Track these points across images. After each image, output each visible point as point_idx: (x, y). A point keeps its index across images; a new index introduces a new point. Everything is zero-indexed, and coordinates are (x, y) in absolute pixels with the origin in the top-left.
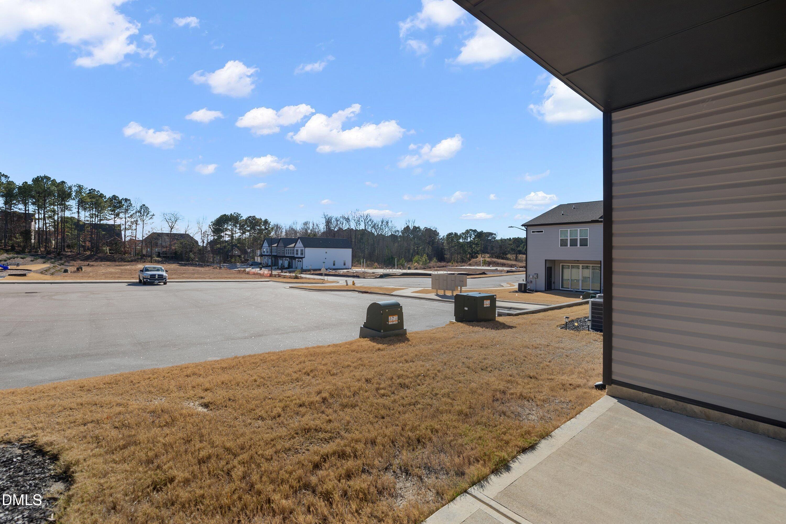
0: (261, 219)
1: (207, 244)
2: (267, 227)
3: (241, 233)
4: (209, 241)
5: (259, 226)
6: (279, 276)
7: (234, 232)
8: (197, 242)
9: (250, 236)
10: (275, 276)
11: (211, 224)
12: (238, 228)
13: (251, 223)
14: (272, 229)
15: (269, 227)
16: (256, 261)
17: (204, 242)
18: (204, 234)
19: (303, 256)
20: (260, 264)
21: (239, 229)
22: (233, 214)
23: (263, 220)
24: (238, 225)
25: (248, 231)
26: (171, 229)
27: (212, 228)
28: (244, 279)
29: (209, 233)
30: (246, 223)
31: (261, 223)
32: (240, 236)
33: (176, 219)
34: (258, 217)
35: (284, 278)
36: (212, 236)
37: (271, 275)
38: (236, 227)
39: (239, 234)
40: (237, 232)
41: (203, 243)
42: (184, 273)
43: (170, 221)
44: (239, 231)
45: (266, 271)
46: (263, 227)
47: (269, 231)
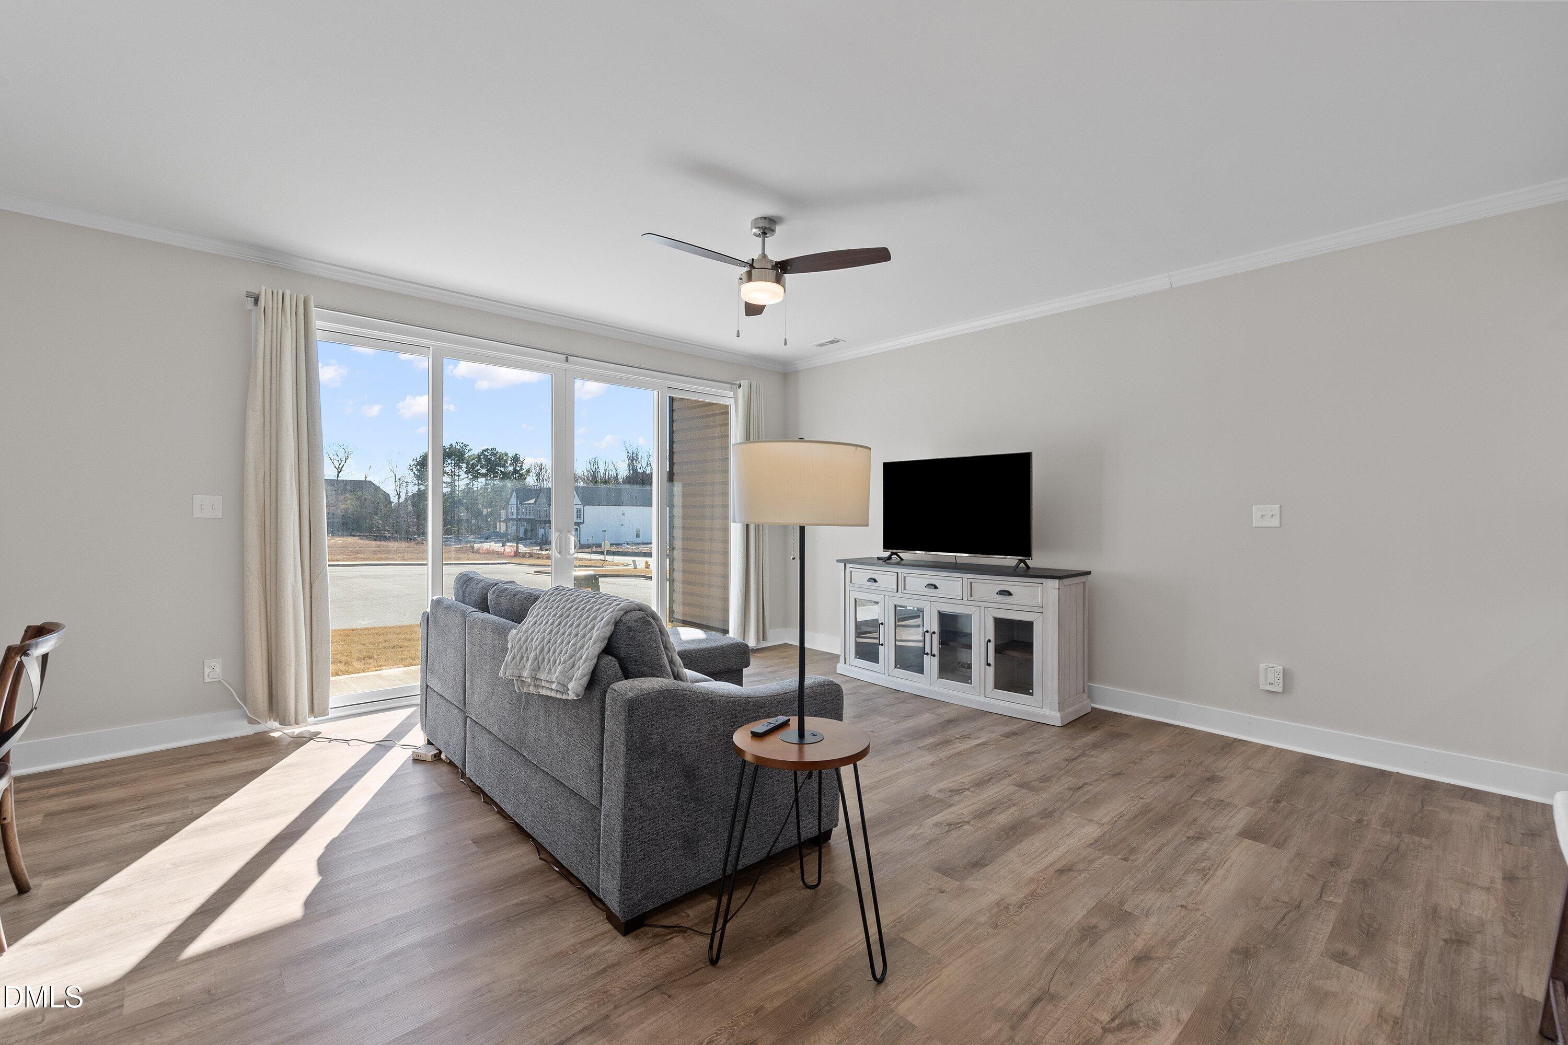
0: (506, 455)
1: (406, 500)
2: (518, 468)
3: (470, 479)
4: (410, 494)
5: (504, 466)
6: (531, 556)
7: (457, 478)
8: (387, 496)
9: (487, 484)
10: (524, 556)
11: (412, 463)
12: (465, 470)
13: (488, 460)
14: (528, 471)
15: (521, 469)
16: (498, 530)
17: (399, 495)
18: (400, 482)
19: (582, 521)
20: (504, 535)
21: (466, 473)
22: (454, 445)
23: (511, 455)
24: (464, 465)
25: (484, 475)
26: (339, 472)
27: (415, 470)
28: (464, 560)
29: (409, 480)
30: (479, 461)
31: (506, 461)
32: (469, 484)
33: (347, 455)
34: (500, 450)
35: (538, 558)
36: (415, 484)
37: (517, 554)
38: (460, 468)
39: (466, 481)
40: (461, 477)
41: (399, 498)
42: (360, 552)
43: (336, 457)
44: (466, 476)
45: (510, 548)
46: (511, 469)
47: (522, 475)
